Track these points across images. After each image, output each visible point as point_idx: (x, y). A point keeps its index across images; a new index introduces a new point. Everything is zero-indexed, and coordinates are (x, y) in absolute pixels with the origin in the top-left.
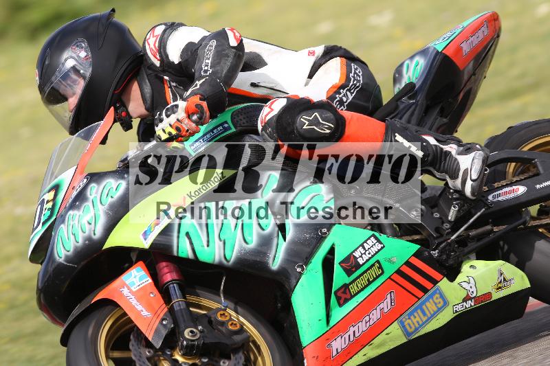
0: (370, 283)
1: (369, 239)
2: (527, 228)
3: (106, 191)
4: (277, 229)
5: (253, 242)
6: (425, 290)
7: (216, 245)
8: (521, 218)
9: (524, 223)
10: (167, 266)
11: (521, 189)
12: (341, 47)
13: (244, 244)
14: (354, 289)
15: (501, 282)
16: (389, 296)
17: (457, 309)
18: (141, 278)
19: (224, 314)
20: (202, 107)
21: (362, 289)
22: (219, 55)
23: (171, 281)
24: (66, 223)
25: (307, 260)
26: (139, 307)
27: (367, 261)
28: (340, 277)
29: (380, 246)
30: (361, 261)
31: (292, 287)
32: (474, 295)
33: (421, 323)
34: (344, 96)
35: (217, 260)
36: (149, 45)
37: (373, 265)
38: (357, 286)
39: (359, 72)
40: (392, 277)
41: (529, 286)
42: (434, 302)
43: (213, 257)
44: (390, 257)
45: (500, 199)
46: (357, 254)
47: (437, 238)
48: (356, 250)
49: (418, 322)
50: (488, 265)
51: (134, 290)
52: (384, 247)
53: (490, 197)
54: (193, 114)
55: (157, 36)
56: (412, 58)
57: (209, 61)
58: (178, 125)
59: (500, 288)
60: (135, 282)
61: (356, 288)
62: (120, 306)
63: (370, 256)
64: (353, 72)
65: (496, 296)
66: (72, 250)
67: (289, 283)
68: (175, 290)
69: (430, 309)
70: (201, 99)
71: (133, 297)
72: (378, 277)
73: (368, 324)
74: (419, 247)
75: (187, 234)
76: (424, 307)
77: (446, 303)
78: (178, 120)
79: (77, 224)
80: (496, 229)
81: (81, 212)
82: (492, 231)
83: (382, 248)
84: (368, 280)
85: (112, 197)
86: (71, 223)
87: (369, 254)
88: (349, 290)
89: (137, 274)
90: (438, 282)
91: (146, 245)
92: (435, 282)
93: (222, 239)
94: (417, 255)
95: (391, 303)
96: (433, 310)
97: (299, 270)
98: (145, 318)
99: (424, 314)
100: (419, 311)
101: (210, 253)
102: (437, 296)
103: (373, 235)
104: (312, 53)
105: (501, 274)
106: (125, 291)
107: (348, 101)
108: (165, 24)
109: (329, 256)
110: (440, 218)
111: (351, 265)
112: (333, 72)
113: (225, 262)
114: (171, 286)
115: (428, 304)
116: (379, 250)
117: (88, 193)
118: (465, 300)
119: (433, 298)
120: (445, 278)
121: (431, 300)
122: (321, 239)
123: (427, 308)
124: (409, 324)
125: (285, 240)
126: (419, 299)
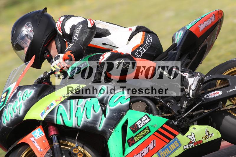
0: (144, 136)
1: (144, 116)
2: (221, 111)
3: (25, 95)
4: (102, 112)
5: (90, 118)
6: (170, 139)
7: (74, 119)
8: (218, 106)
9: (219, 108)
10: (52, 128)
11: (220, 93)
12: (144, 27)
13: (86, 119)
14: (136, 139)
15: (207, 135)
16: (153, 142)
17: (185, 148)
18: (40, 133)
19: (76, 150)
20: (71, 56)
21: (140, 139)
22: (82, 32)
23: (53, 135)
24: (8, 108)
25: (114, 126)
26: (38, 147)
27: (143, 126)
28: (130, 134)
29: (149, 120)
30: (140, 127)
31: (108, 138)
32: (194, 141)
33: (168, 154)
34: (141, 50)
35: (74, 126)
36: (57, 25)
37: (146, 128)
38: (138, 138)
39: (151, 39)
40: (154, 134)
41: (221, 137)
42: (174, 144)
43: (72, 124)
44: (153, 124)
45: (210, 97)
46: (138, 123)
47: (178, 115)
48: (137, 121)
49: (166, 154)
50: (201, 128)
51: (36, 139)
52: (151, 120)
53: (205, 97)
54: (67, 60)
55: (61, 22)
56: (179, 31)
57: (77, 35)
58: (60, 64)
59: (206, 138)
60: (37, 135)
61: (137, 138)
62: (30, 146)
63: (144, 124)
64: (148, 38)
65: (205, 141)
66: (9, 121)
67: (106, 136)
68: (55, 139)
69: (172, 148)
70: (71, 53)
71: (36, 142)
72: (147, 134)
73: (142, 155)
74: (168, 120)
75: (61, 114)
76: (170, 147)
77: (180, 145)
78: (59, 62)
79: (12, 109)
80: (205, 111)
81: (14, 104)
82: (204, 112)
83: (150, 120)
84: (143, 135)
85: (27, 97)
86: (9, 108)
87: (144, 123)
88: (134, 139)
89: (38, 131)
90: (176, 136)
91: (42, 119)
92: (175, 136)
93: (77, 116)
94: (167, 123)
95: (154, 145)
96: (174, 148)
97: (111, 130)
98: (40, 152)
99: (170, 150)
100: (167, 149)
101: (71, 123)
102: (176, 142)
103: (146, 115)
104: (130, 30)
105: (207, 132)
106: (33, 139)
107: (143, 52)
108: (65, 16)
109: (125, 124)
110: (180, 106)
111: (135, 128)
112: (139, 38)
113: (78, 127)
114: (54, 137)
115: (171, 145)
116: (148, 122)
117: (18, 95)
118: (189, 143)
119: (174, 143)
120: (180, 134)
121: (173, 144)
122: (122, 116)
123: (171, 148)
124: (162, 154)
125: (105, 117)
126: (167, 143)
